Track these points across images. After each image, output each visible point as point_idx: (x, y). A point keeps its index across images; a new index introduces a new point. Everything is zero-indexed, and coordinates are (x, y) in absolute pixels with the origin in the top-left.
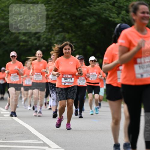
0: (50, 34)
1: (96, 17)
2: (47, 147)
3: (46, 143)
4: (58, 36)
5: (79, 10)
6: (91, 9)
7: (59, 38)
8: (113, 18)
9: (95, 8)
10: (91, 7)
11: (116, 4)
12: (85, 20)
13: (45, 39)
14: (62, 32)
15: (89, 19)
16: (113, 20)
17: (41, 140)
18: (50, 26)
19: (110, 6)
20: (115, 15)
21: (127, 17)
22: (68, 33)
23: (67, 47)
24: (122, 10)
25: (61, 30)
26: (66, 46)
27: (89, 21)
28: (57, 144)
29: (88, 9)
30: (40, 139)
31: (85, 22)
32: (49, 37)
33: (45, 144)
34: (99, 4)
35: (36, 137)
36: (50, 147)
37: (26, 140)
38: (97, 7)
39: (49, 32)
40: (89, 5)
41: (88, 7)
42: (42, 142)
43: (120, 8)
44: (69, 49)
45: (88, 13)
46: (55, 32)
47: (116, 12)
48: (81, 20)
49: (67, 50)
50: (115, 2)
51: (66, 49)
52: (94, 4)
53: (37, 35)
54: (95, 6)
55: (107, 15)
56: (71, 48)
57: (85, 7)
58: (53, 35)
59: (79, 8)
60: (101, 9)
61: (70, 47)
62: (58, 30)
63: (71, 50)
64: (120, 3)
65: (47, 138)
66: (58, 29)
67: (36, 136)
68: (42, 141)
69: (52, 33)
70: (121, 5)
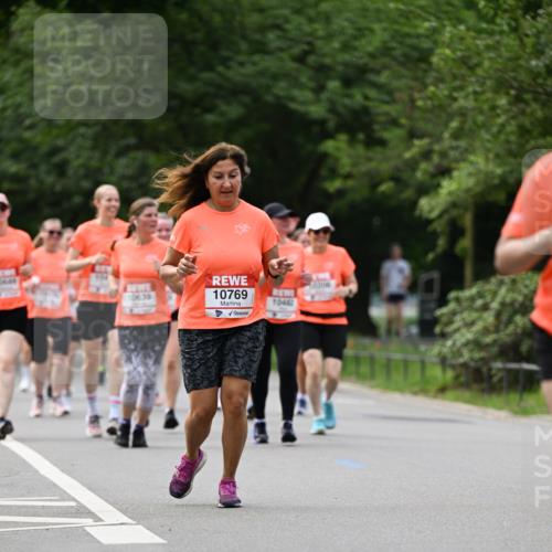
0: (97, 154)
1: (246, 99)
2: (89, 521)
3: (85, 507)
4: (123, 162)
5: (192, 79)
6: (230, 74)
7: (127, 167)
8: (303, 103)
9: (243, 71)
10: (228, 68)
11: (311, 59)
12: (210, 110)
13: (82, 172)
14: (136, 148)
15: (224, 108)
16: (301, 109)
17: (69, 496)
18: (98, 128)
19: (291, 65)
20: (308, 95)
21: (347, 101)
22: (157, 150)
23: (226, 165)
24: (328, 78)
25: (132, 141)
26: (220, 163)
27: (222, 114)
28: (121, 510)
29: (219, 74)
30: (65, 492)
31: (210, 118)
32: (94, 163)
33: (82, 511)
34: (256, 58)
35: (52, 489)
36: (97, 519)
37: (22, 496)
38: (249, 69)
39: (94, 148)
40: (225, 61)
41: (220, 69)
42: (73, 504)
43: (323, 71)
44: (232, 176)
45: (219, 87)
46: (113, 149)
47: (312, 84)
48: (197, 111)
49: (226, 177)
50: (306, 53)
51: (220, 176)
52: (241, 58)
53: (56, 159)
54: (242, 64)
55: (281, 93)
56: (239, 171)
57: (211, 68)
58: (109, 158)
59: (192, 70)
60: (262, 73)
61: (237, 167)
62: (123, 143)
63: (239, 178)
64: (324, 55)
65: (90, 489)
66: (124, 136)
67: (55, 485)
68: (74, 500)
69: (105, 153)
70: (328, 61)
